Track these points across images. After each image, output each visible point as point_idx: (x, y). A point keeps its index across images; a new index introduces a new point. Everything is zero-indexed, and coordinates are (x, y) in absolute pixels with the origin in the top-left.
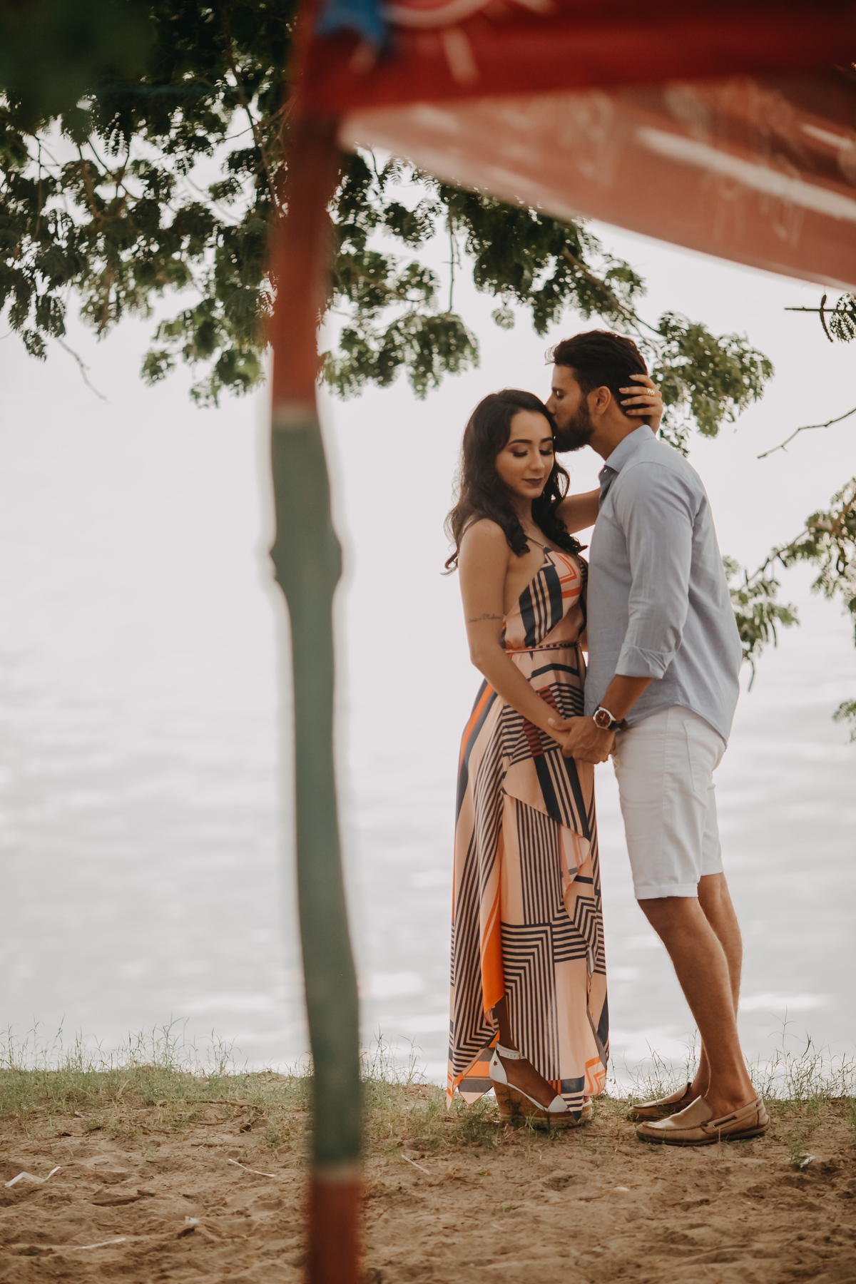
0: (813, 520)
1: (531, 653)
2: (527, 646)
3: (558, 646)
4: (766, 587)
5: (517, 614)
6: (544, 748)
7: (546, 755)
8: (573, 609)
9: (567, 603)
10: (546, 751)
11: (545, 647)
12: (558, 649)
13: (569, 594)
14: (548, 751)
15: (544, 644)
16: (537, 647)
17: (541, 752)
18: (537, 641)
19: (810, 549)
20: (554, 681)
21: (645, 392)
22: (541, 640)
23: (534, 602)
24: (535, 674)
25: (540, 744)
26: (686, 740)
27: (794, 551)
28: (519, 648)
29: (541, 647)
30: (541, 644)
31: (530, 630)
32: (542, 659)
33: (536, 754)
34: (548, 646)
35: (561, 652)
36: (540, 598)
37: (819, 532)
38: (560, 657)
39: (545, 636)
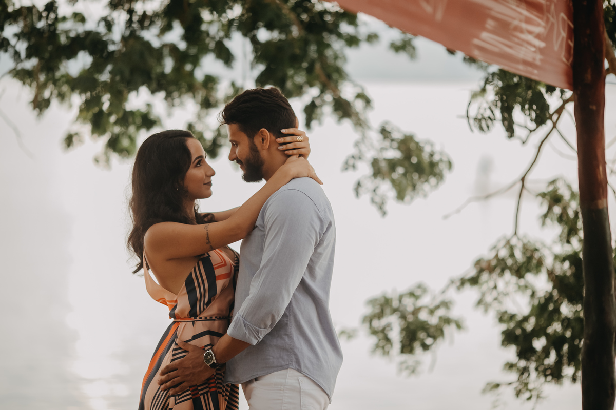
0: (478, 263)
1: (193, 322)
2: (191, 316)
3: (213, 318)
4: (446, 304)
5: (185, 294)
6: (200, 392)
7: (202, 397)
8: (224, 289)
9: (220, 284)
10: (201, 394)
11: (203, 318)
12: (214, 320)
13: (221, 277)
14: (203, 394)
15: (203, 315)
16: (198, 318)
17: (199, 395)
18: (198, 313)
19: (474, 281)
20: (208, 342)
21: (295, 140)
22: (201, 312)
23: (196, 284)
24: (195, 337)
25: (197, 389)
26: (300, 392)
27: (463, 282)
28: (185, 318)
29: (201, 318)
30: (201, 316)
31: (193, 304)
32: (200, 327)
33: (194, 397)
34: (206, 318)
35: (216, 323)
36: (200, 280)
37: (481, 271)
38: (216, 325)
39: (204, 309)
